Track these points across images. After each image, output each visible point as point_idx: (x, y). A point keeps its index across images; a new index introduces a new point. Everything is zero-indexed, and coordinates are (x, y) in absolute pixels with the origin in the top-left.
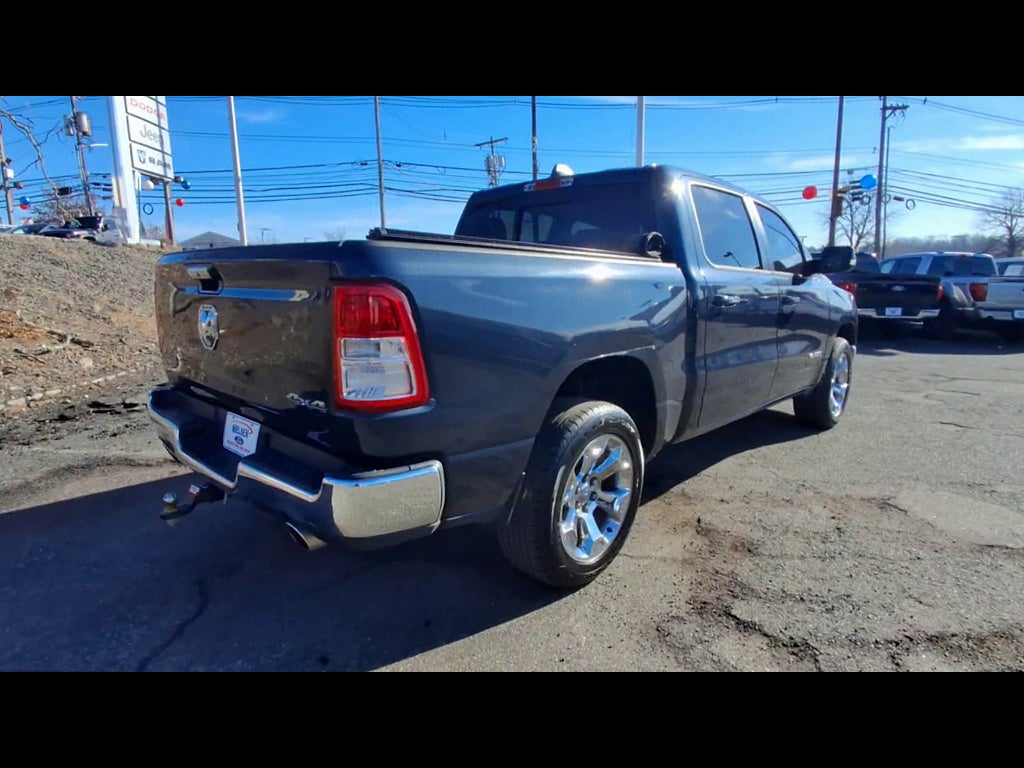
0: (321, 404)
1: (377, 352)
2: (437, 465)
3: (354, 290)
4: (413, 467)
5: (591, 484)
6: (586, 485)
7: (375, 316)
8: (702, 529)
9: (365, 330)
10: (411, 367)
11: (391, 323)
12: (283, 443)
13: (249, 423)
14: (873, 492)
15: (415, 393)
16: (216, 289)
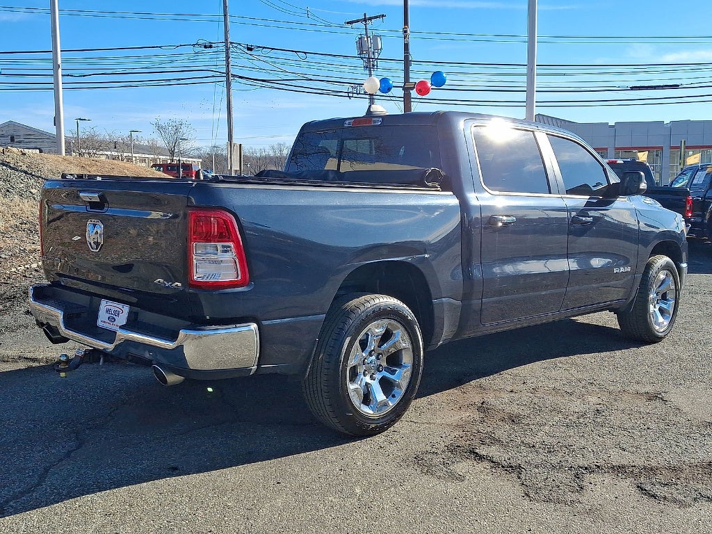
0: (179, 284)
1: (216, 252)
2: (254, 326)
3: (202, 214)
4: (238, 325)
5: (378, 358)
6: (373, 358)
7: (215, 230)
8: (483, 408)
9: (208, 238)
10: (237, 261)
11: (224, 234)
12: (147, 316)
13: (120, 306)
14: (649, 389)
15: (240, 278)
16: (103, 209)
